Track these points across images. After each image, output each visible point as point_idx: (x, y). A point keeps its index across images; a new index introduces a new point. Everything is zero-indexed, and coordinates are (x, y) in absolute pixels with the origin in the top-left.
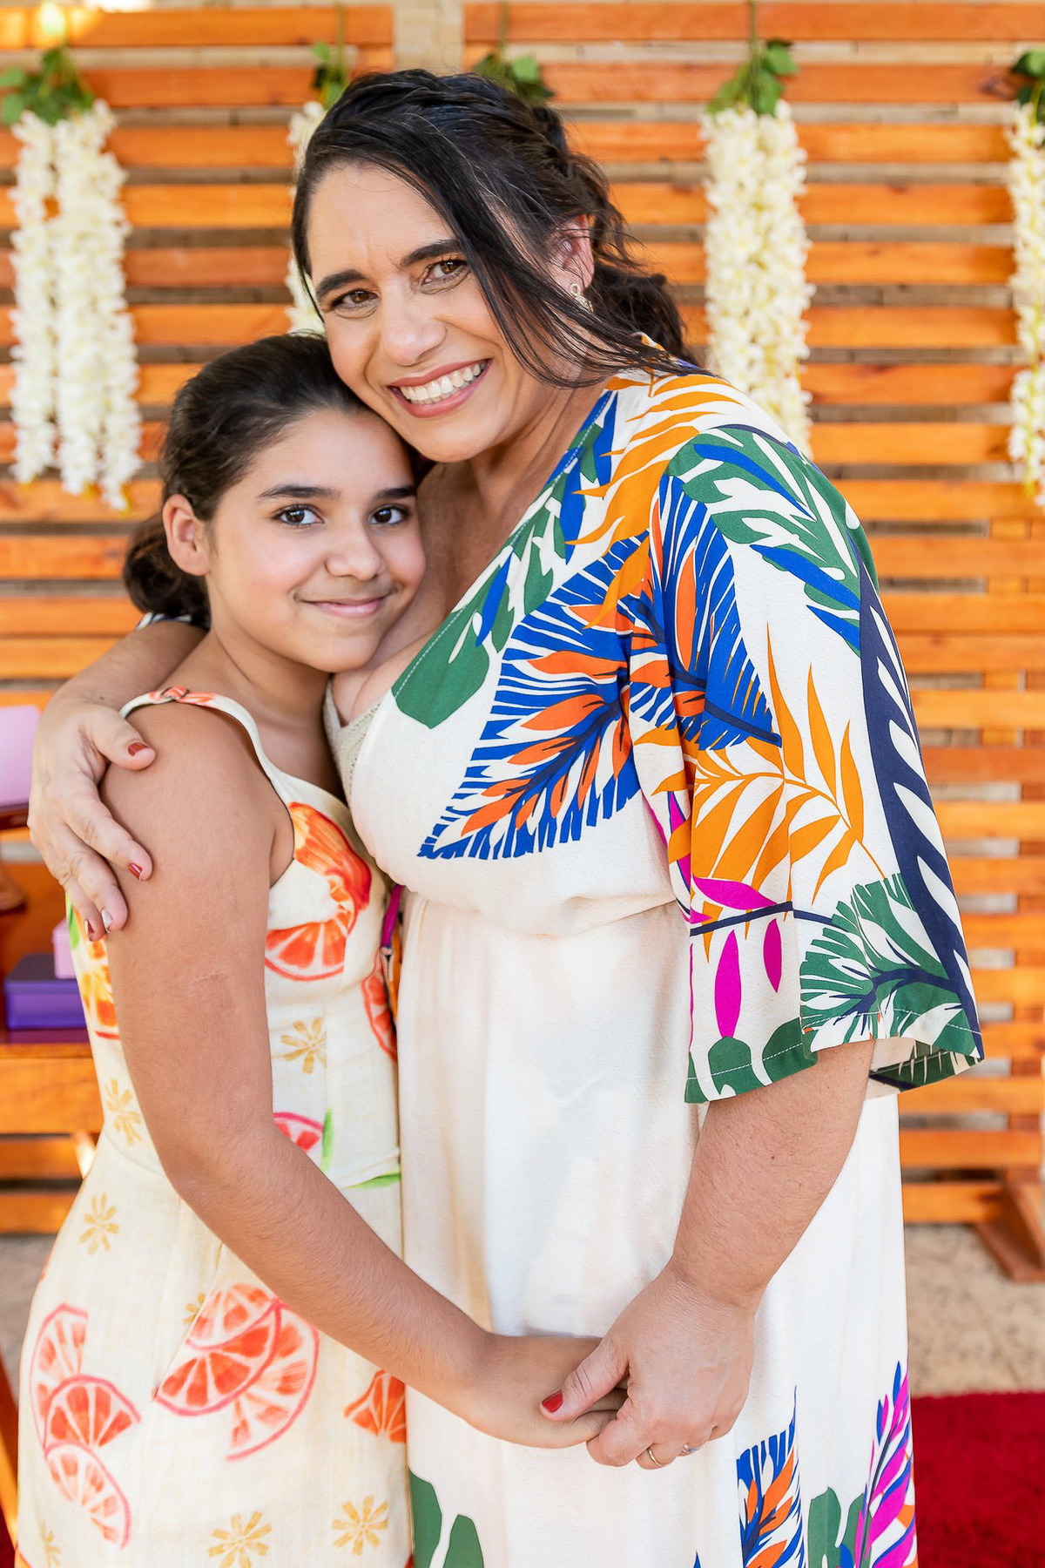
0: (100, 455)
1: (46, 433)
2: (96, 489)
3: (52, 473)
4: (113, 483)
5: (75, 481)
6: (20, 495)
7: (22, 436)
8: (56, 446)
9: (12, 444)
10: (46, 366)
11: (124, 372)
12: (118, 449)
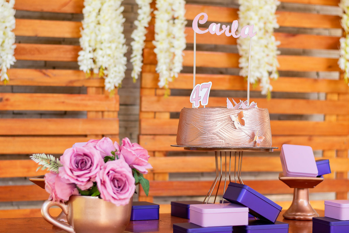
4: (4, 68)
11: (11, 21)
12: (7, 54)
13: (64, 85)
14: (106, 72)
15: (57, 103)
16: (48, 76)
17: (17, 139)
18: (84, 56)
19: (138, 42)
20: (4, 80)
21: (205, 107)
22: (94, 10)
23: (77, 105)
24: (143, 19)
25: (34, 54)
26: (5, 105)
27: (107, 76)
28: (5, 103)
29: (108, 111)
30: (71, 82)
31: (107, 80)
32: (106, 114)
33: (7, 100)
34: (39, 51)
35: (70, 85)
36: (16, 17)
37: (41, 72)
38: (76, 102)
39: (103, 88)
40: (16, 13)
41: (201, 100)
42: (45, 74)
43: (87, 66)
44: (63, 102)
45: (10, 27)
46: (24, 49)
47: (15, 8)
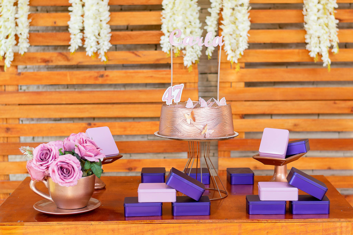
0: (98, 43)
1: (80, 35)
2: (96, 54)
3: (82, 49)
4: (102, 52)
5: (90, 52)
6: (70, 56)
7: (72, 36)
8: (83, 40)
9: (69, 40)
10: (80, 13)
11: (106, 15)
12: (104, 41)
13: (152, 63)
14: (184, 52)
15: (147, 77)
16: (139, 56)
17: (115, 106)
18: (164, 40)
19: (211, 26)
20: (104, 61)
21: (177, 104)
22: (170, 3)
23: (163, 78)
24: (215, 6)
25: (126, 40)
26: (106, 80)
27: (185, 55)
28: (105, 78)
29: (190, 83)
30: (158, 60)
31: (185, 59)
32: (188, 84)
33: (107, 76)
34: (130, 36)
35: (157, 62)
36: (110, 11)
37: (133, 53)
38: (162, 76)
39: (182, 64)
40: (110, 8)
41: (174, 98)
42: (136, 55)
43: (167, 48)
44: (152, 77)
45: (105, 20)
46: (119, 36)
47: (109, 4)
